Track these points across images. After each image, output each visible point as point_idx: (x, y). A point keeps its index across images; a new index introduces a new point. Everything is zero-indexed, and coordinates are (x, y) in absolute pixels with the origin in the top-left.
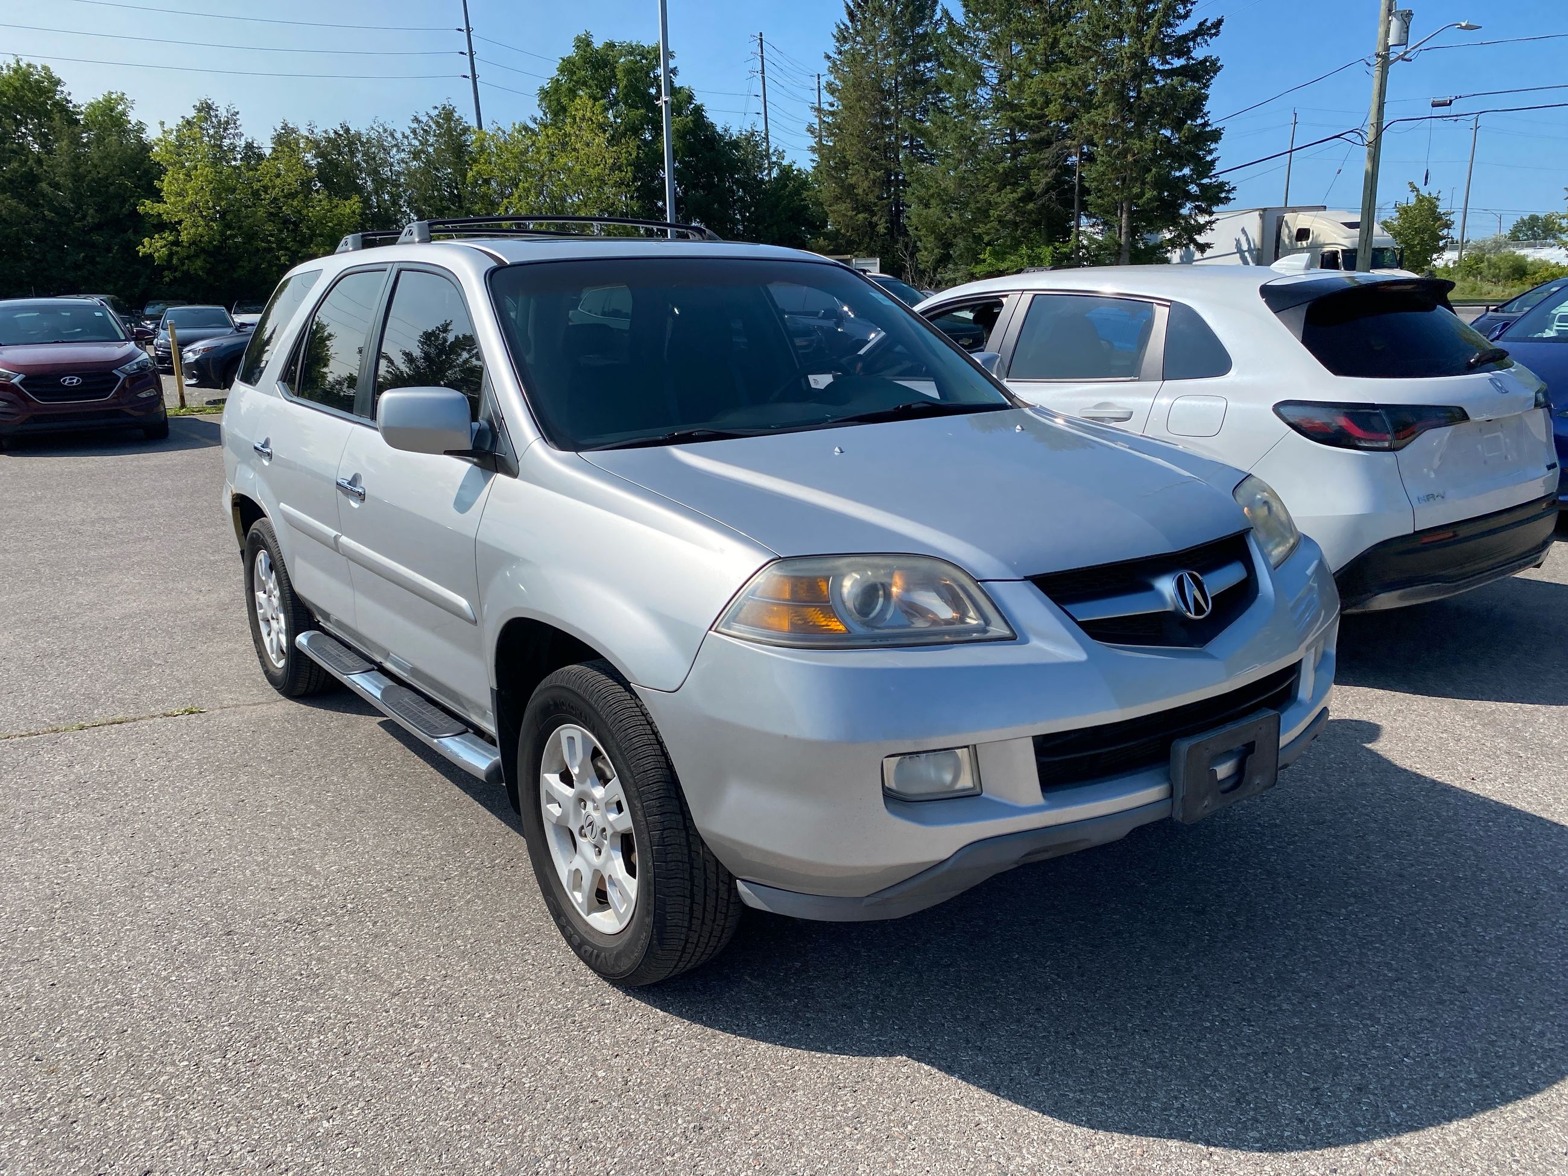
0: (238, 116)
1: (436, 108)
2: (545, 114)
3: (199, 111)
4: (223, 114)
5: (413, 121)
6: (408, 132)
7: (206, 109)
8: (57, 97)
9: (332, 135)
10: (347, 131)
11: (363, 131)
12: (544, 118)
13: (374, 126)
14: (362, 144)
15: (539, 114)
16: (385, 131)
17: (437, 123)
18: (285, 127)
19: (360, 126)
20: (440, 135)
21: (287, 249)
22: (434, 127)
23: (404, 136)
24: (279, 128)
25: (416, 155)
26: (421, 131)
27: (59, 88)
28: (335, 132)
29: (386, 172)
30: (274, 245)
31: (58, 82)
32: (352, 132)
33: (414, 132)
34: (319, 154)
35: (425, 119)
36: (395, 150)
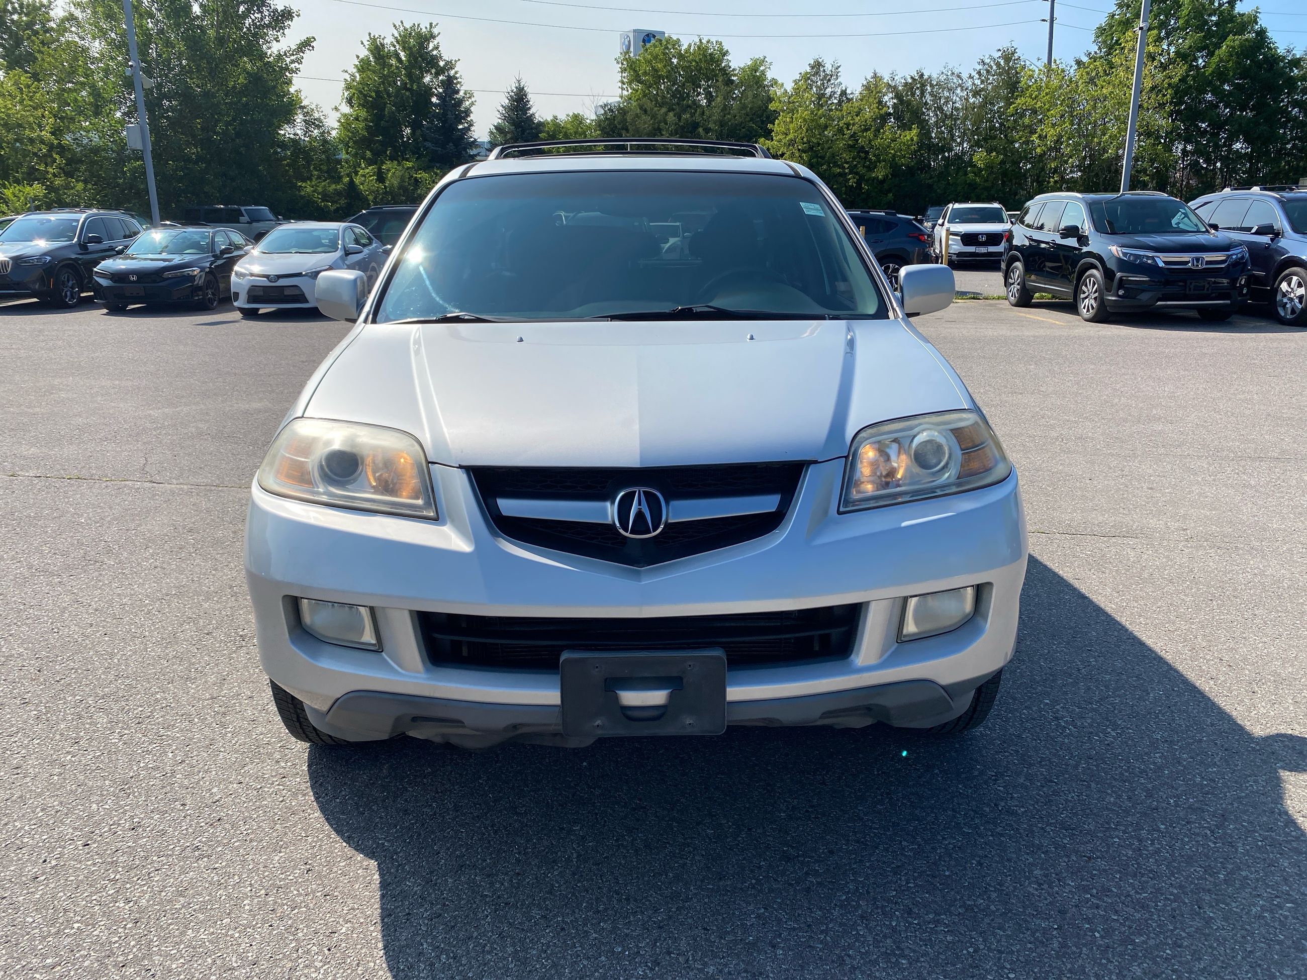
0: (839, 70)
1: (999, 50)
2: (1100, 48)
3: (813, 68)
4: (828, 68)
5: (979, 63)
6: (974, 74)
7: (817, 66)
8: (723, 65)
9: (910, 81)
10: (922, 76)
11: (935, 76)
12: (1098, 52)
13: (944, 71)
14: (932, 86)
15: (1094, 48)
16: (953, 74)
17: (998, 64)
18: (875, 76)
19: (932, 71)
20: (1000, 74)
21: (857, 173)
22: (995, 67)
23: (971, 77)
24: (869, 78)
25: (976, 93)
26: (985, 73)
27: (725, 58)
28: (912, 78)
29: (948, 109)
30: (847, 171)
31: (725, 53)
32: (926, 77)
33: (979, 73)
34: (898, 96)
35: (987, 61)
36: (959, 89)
